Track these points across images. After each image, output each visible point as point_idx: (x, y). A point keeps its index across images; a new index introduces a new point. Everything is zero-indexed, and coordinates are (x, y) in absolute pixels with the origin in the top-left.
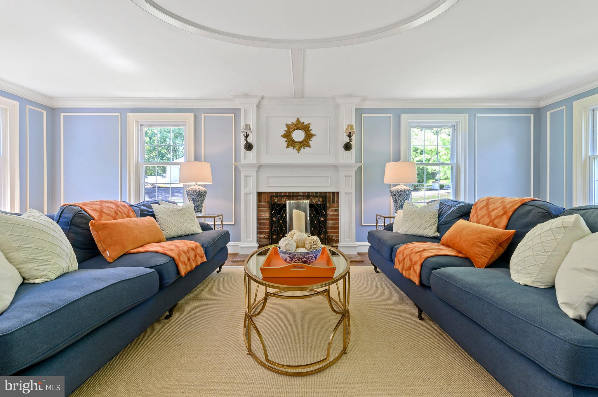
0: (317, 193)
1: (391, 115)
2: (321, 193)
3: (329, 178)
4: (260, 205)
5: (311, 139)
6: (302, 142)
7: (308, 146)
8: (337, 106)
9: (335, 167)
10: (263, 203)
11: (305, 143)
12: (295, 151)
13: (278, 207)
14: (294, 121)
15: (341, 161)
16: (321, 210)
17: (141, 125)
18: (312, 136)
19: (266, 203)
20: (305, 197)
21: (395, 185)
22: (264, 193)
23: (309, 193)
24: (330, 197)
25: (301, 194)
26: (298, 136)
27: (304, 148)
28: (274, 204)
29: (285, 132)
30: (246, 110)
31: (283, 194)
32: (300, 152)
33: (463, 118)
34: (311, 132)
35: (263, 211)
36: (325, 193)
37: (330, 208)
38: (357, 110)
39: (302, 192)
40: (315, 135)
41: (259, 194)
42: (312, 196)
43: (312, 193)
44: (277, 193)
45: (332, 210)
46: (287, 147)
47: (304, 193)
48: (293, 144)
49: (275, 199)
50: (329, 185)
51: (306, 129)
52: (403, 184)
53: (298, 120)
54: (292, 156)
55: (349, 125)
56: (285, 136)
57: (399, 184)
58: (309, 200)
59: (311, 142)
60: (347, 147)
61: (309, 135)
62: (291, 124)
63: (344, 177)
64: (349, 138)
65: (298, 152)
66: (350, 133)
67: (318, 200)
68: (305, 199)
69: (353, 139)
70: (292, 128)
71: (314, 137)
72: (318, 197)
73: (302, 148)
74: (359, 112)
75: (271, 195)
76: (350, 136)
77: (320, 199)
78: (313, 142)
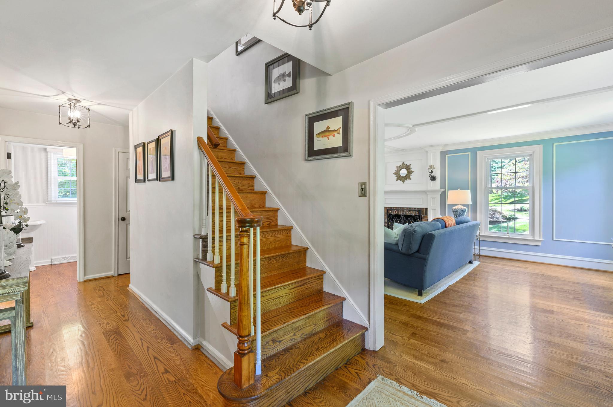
0: (415, 208)
1: (470, 153)
2: (418, 208)
3: (422, 199)
5: (411, 174)
6: (405, 177)
7: (410, 179)
8: (427, 152)
9: (425, 192)
11: (408, 177)
12: (401, 182)
14: (401, 164)
15: (430, 188)
16: (417, 219)
18: (412, 172)
21: (455, 205)
23: (410, 208)
24: (424, 211)
25: (405, 209)
26: (403, 172)
28: (389, 214)
29: (395, 171)
31: (394, 209)
33: (539, 149)
34: (411, 170)
36: (421, 208)
37: (424, 218)
38: (442, 153)
42: (412, 210)
43: (412, 208)
44: (391, 208)
45: (425, 219)
46: (397, 180)
47: (407, 208)
48: (399, 178)
49: (390, 212)
50: (422, 203)
51: (408, 168)
52: (461, 205)
53: (403, 163)
54: (400, 186)
55: (431, 166)
56: (395, 173)
57: (458, 205)
58: (410, 212)
59: (411, 176)
60: (433, 179)
61: (410, 172)
62: (399, 166)
63: (432, 198)
64: (430, 174)
65: (403, 183)
66: (431, 170)
67: (416, 213)
68: (407, 212)
69: (437, 173)
70: (400, 168)
71: (413, 173)
72: (415, 211)
73: (406, 181)
74: (444, 154)
75: (388, 209)
76: (431, 172)
77: (417, 212)
78: (412, 176)
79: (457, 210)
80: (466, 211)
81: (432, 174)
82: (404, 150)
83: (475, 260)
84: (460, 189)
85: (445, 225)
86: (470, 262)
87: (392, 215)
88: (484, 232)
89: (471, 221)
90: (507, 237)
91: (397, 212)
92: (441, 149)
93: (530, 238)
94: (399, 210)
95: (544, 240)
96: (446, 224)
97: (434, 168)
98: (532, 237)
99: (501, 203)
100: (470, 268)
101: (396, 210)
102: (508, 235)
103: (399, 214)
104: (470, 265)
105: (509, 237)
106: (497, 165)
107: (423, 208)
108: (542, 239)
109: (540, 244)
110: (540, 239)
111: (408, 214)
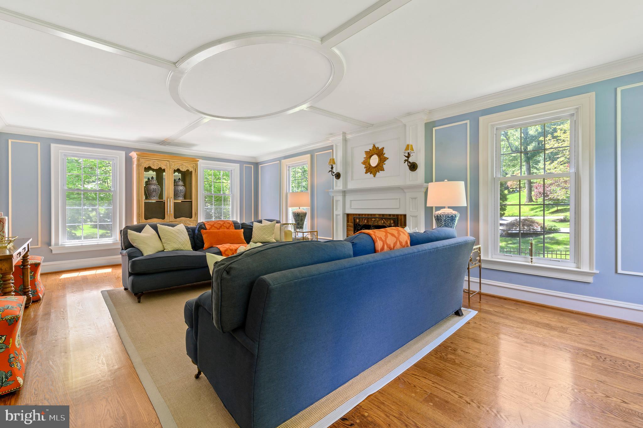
0: (390, 215)
1: (468, 121)
2: (394, 215)
3: (398, 200)
4: (348, 225)
5: (385, 163)
6: (376, 167)
7: (383, 170)
8: (405, 125)
9: (402, 189)
10: (351, 223)
11: (379, 168)
12: (372, 176)
13: (359, 227)
14: (371, 147)
15: (409, 183)
17: (289, 167)
18: (386, 159)
19: (352, 223)
20: (380, 219)
22: (351, 214)
23: (383, 215)
25: (377, 216)
26: (374, 161)
27: (379, 172)
28: (357, 224)
29: (364, 159)
30: (337, 145)
31: (363, 216)
32: (376, 176)
34: (385, 156)
35: (350, 231)
36: (397, 215)
38: (427, 125)
39: (378, 214)
40: (388, 158)
41: (348, 215)
42: (385, 218)
43: (386, 215)
44: (359, 215)
46: (366, 173)
48: (370, 170)
49: (358, 220)
50: (398, 207)
51: (380, 153)
52: (449, 207)
53: (374, 146)
54: (370, 181)
55: (408, 146)
56: (364, 163)
57: (444, 207)
58: (382, 222)
59: (384, 166)
60: (413, 167)
61: (382, 159)
62: (369, 151)
63: (412, 199)
64: (407, 159)
65: (374, 176)
66: (408, 153)
67: (390, 222)
68: (379, 221)
69: (419, 158)
70: (369, 155)
71: (387, 161)
72: (390, 219)
73: (377, 173)
74: (429, 126)
75: (355, 216)
76: (408, 157)
77: (392, 222)
78: (386, 165)
79: (441, 217)
80: (457, 219)
81: (411, 160)
82: (373, 125)
83: (469, 307)
84: (446, 180)
85: (373, 247)
86: (458, 313)
87: (360, 226)
88: (492, 255)
89: (457, 236)
90: (530, 264)
91: (365, 221)
92: (426, 119)
93: (572, 267)
94: (368, 218)
95: (598, 272)
96: (376, 244)
97: (412, 150)
98: (574, 265)
99: (520, 205)
100: (457, 324)
101: (365, 218)
102: (532, 262)
103: (370, 224)
104: (457, 318)
105: (533, 264)
106: (538, 171)
107: (401, 215)
108: (595, 271)
109: (590, 279)
110: (590, 269)
111: (381, 225)
